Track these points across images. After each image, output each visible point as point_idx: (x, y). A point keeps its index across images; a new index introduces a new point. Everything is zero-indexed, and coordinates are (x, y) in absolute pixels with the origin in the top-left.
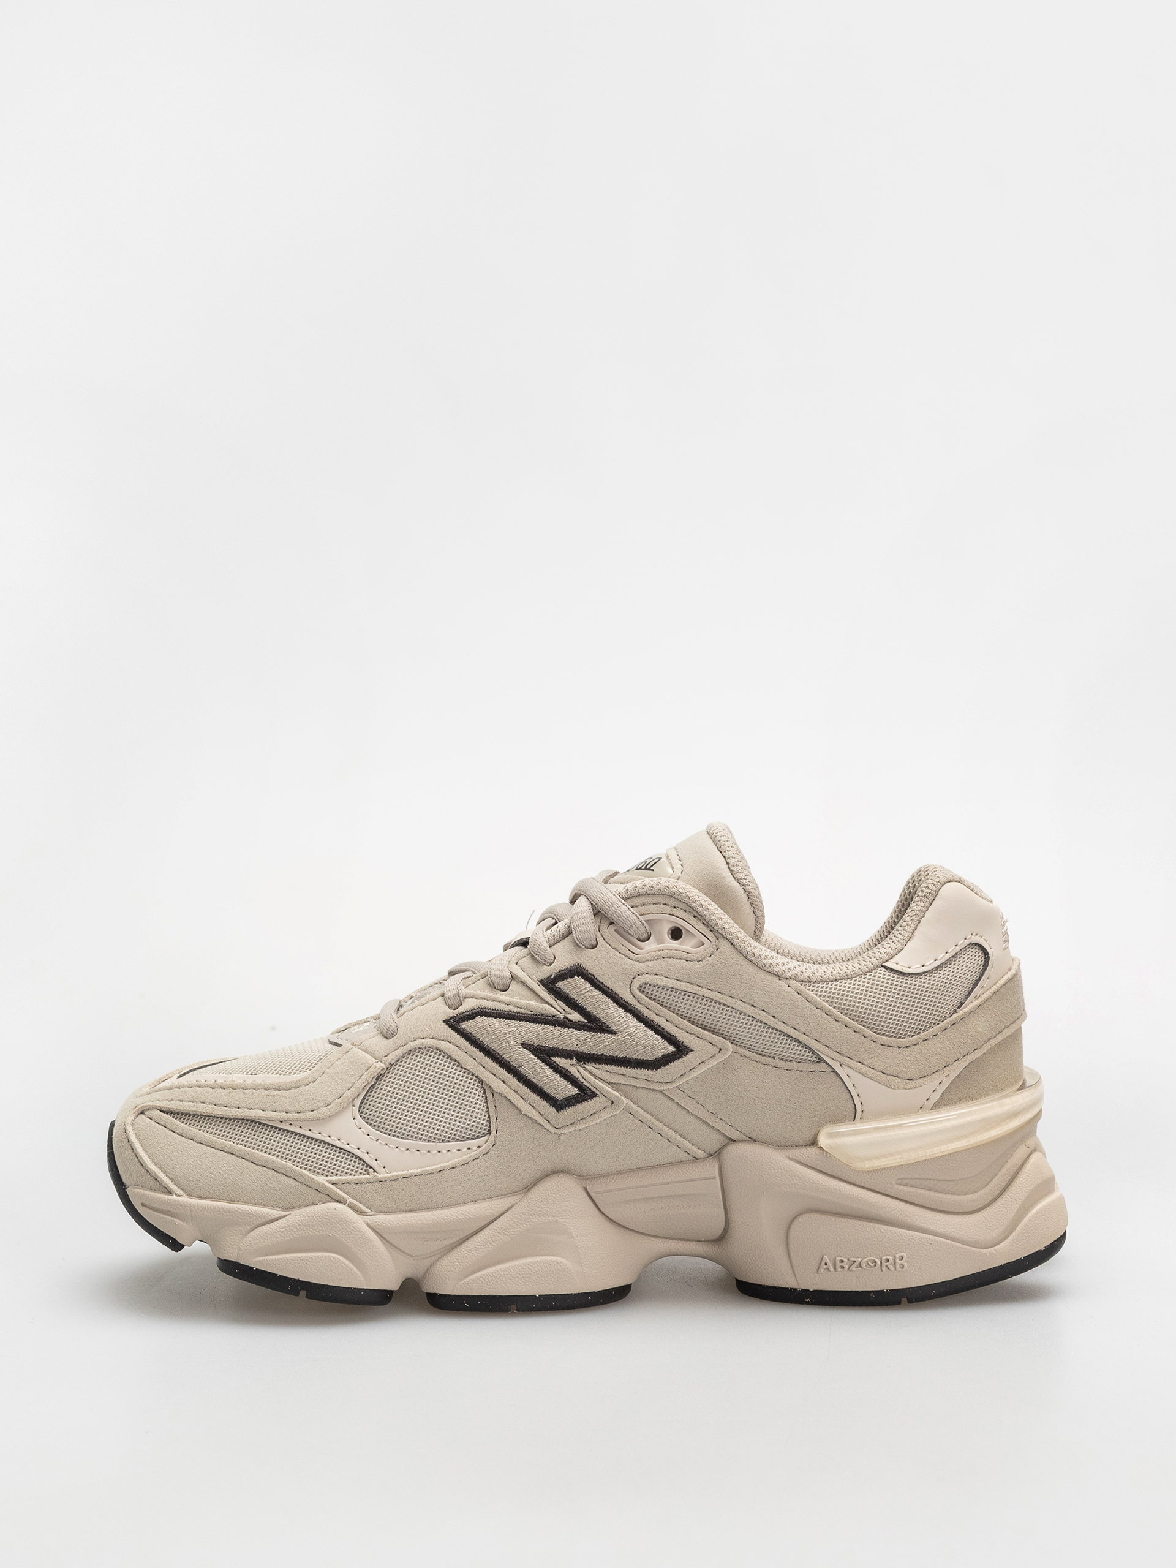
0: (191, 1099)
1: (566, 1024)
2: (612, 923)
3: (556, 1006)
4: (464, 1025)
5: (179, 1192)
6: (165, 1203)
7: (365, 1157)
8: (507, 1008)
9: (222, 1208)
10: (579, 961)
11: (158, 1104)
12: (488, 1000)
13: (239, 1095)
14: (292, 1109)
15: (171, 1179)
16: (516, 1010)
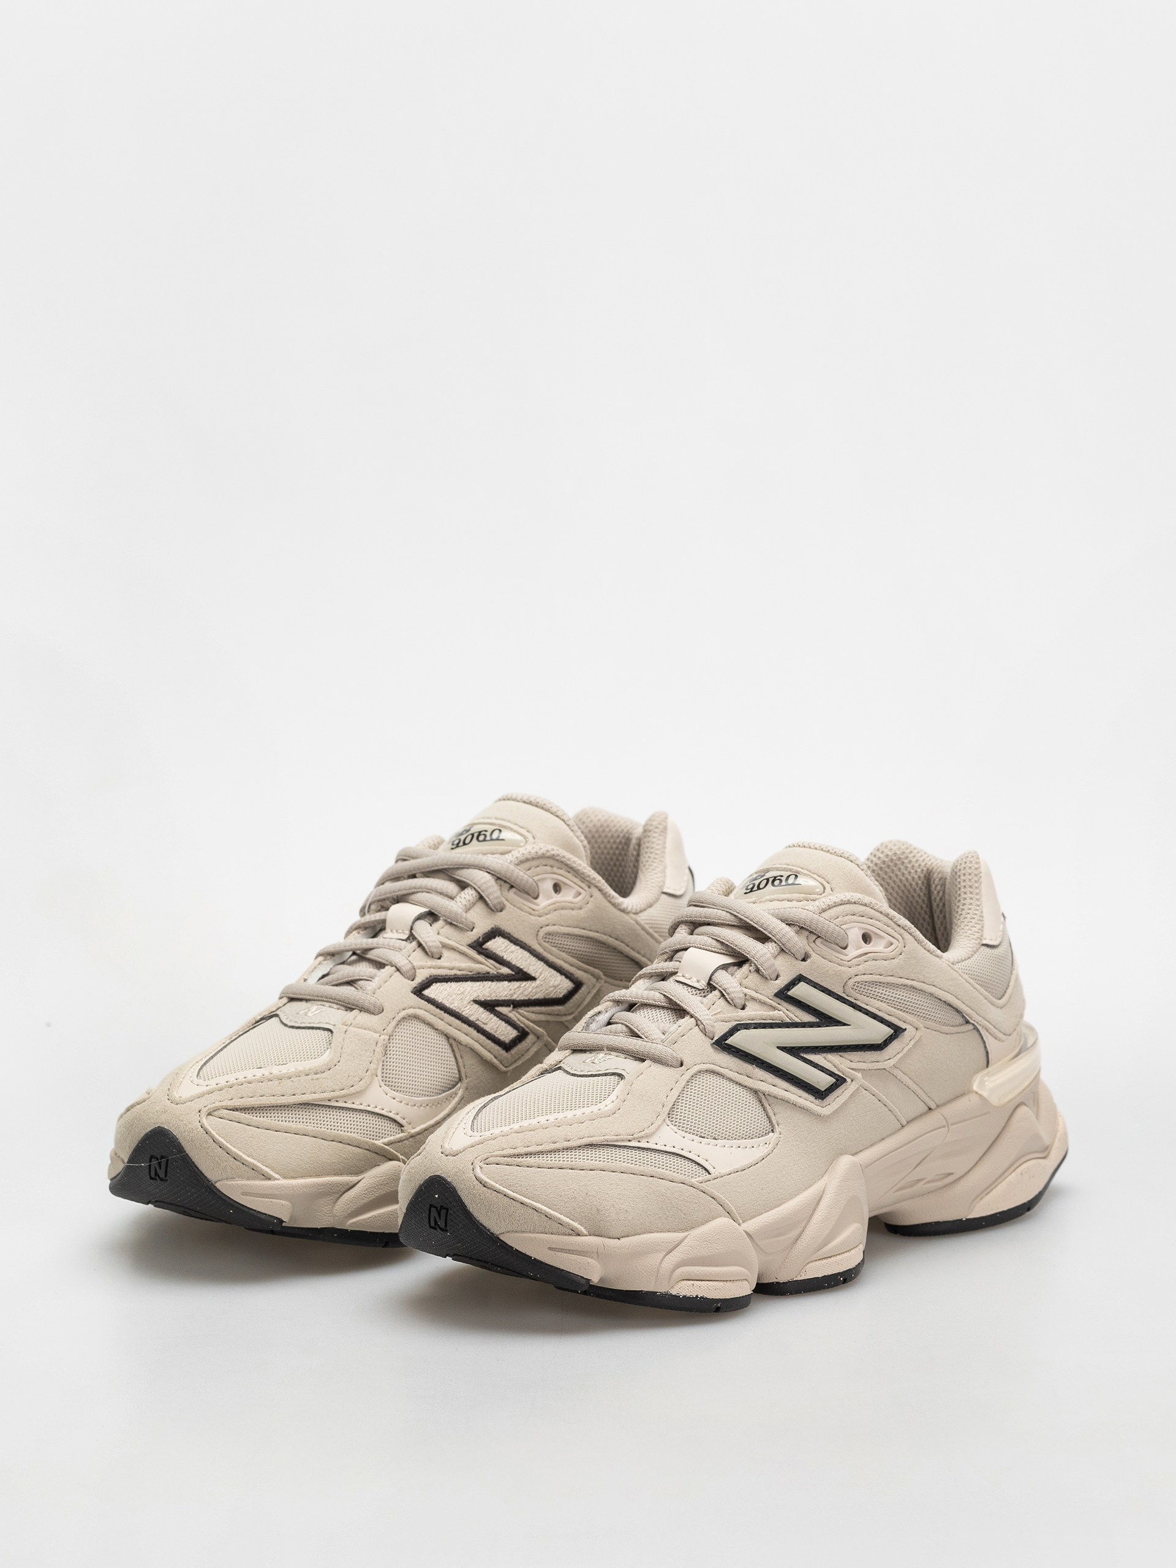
0: (250, 1095)
1: (499, 978)
2: (512, 887)
3: (488, 964)
4: (426, 992)
5: (277, 1176)
6: (270, 1188)
7: (398, 1118)
8: (452, 972)
9: (317, 1183)
10: (496, 923)
11: (223, 1104)
12: (434, 968)
13: (287, 1083)
14: (336, 1087)
15: (267, 1166)
16: (459, 973)
